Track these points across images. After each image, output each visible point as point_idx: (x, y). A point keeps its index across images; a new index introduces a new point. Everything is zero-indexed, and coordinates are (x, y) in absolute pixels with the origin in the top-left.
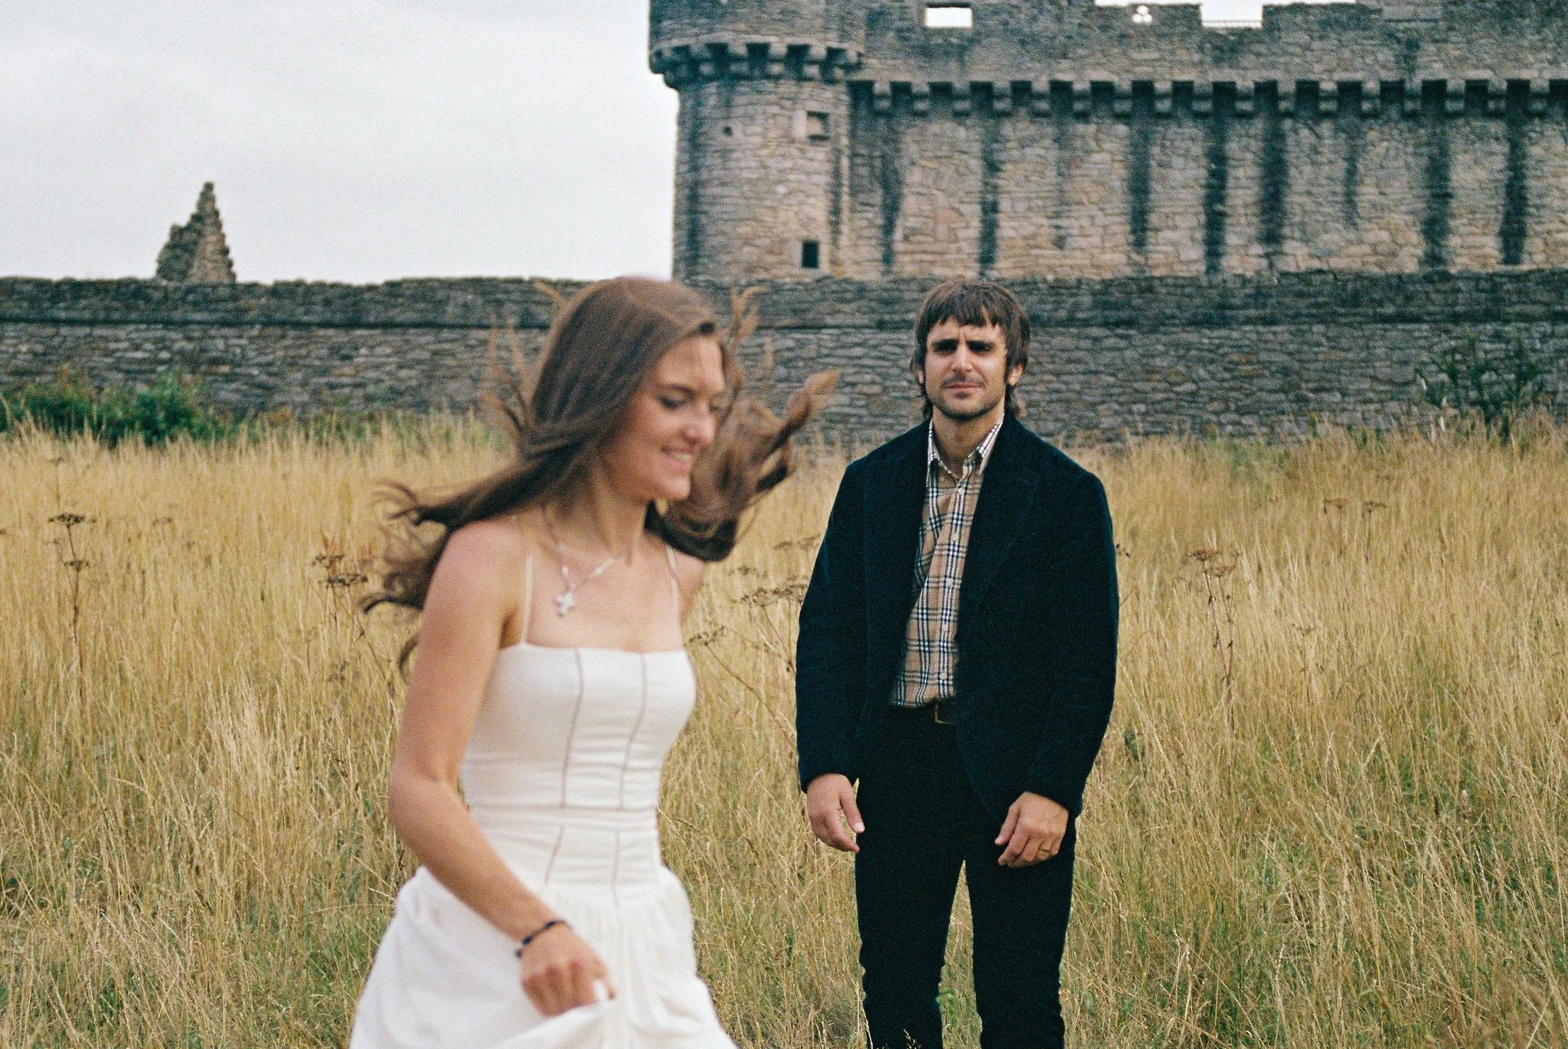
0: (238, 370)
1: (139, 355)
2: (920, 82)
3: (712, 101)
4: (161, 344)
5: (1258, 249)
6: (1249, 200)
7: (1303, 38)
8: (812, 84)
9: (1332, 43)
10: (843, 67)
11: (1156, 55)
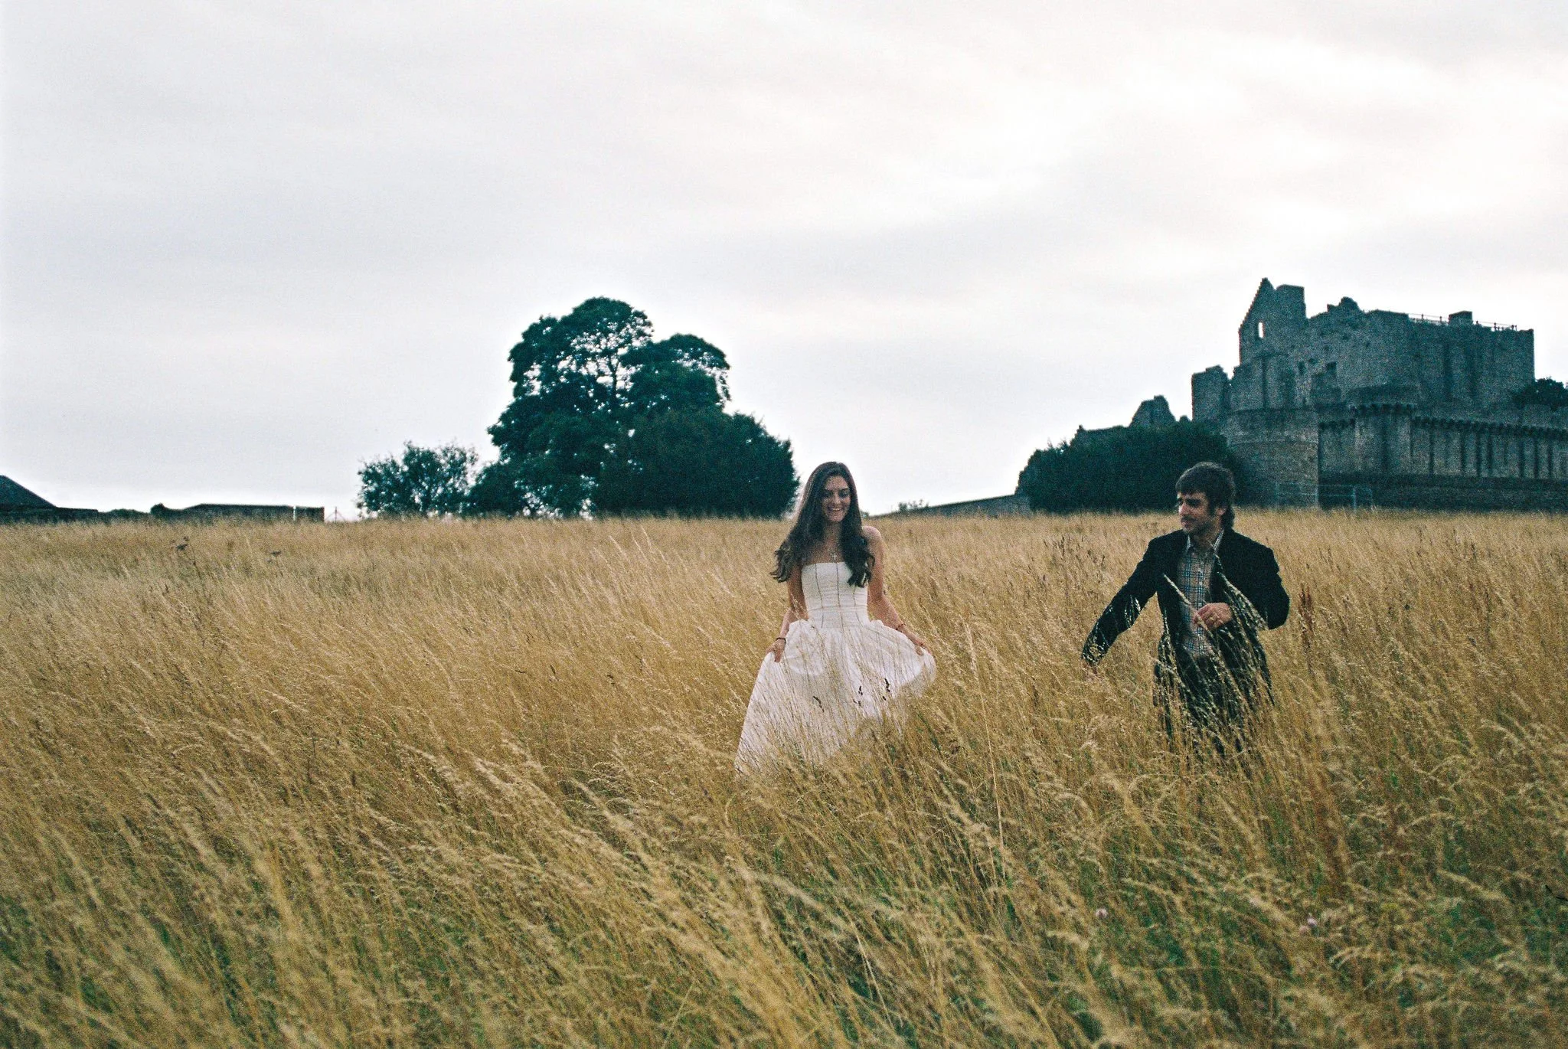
5: (1488, 470)
6: (1485, 455)
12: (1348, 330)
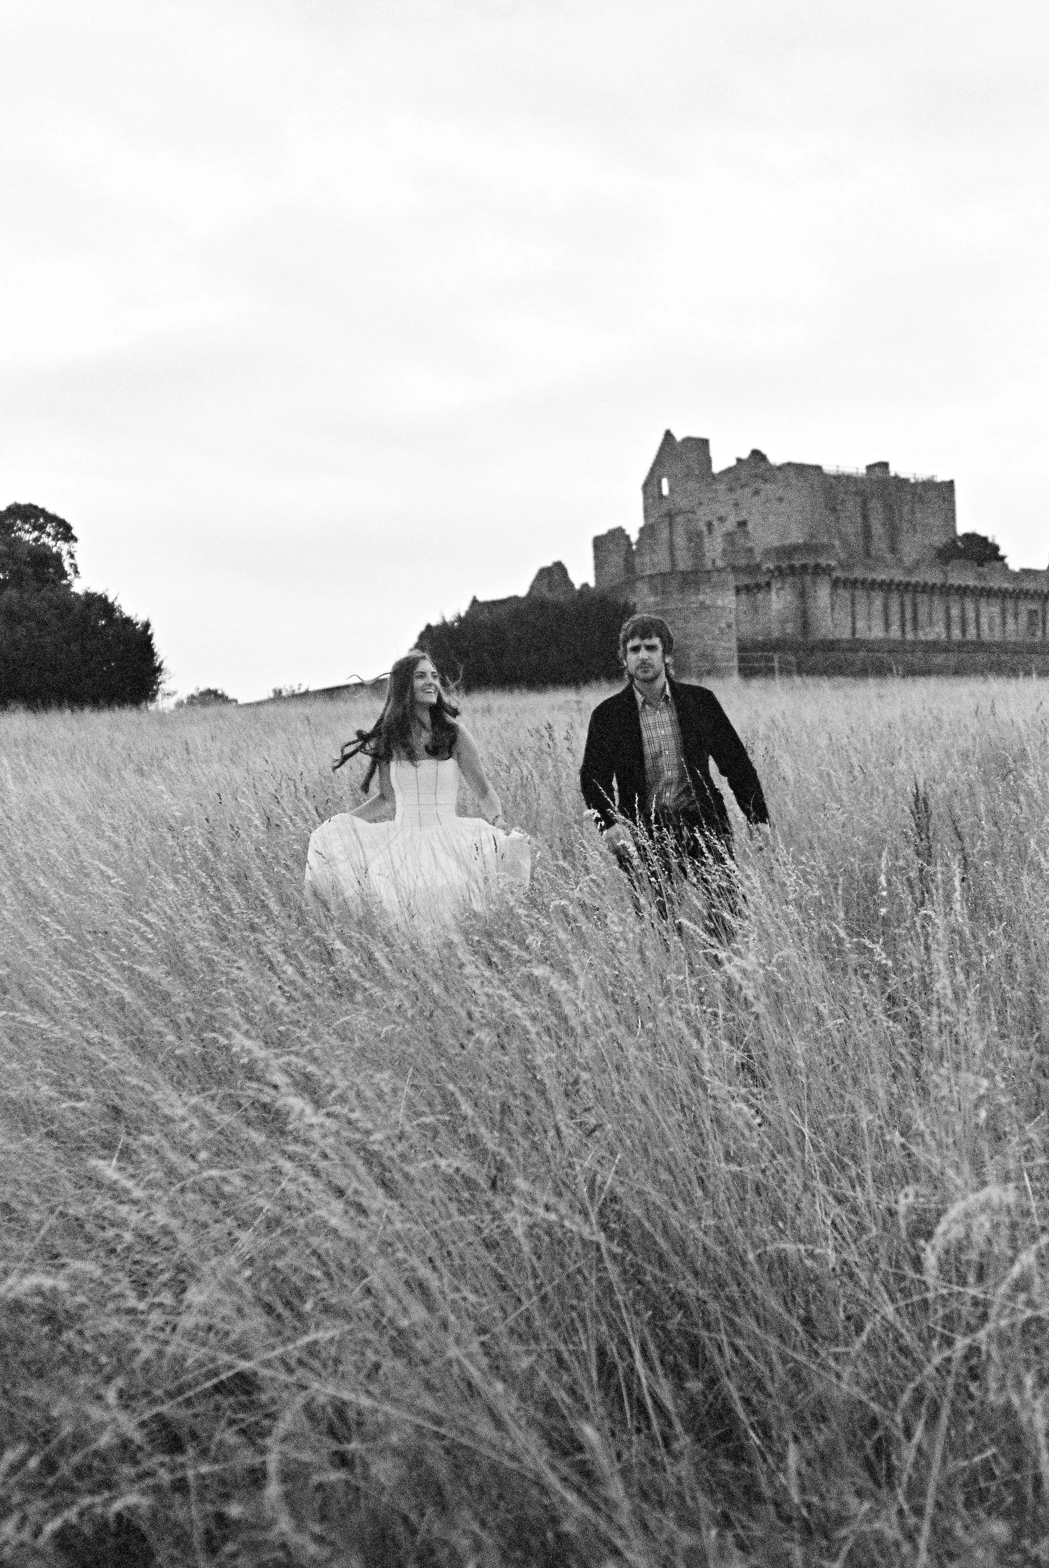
5: (913, 632)
6: (910, 617)
7: (923, 569)
12: (760, 485)
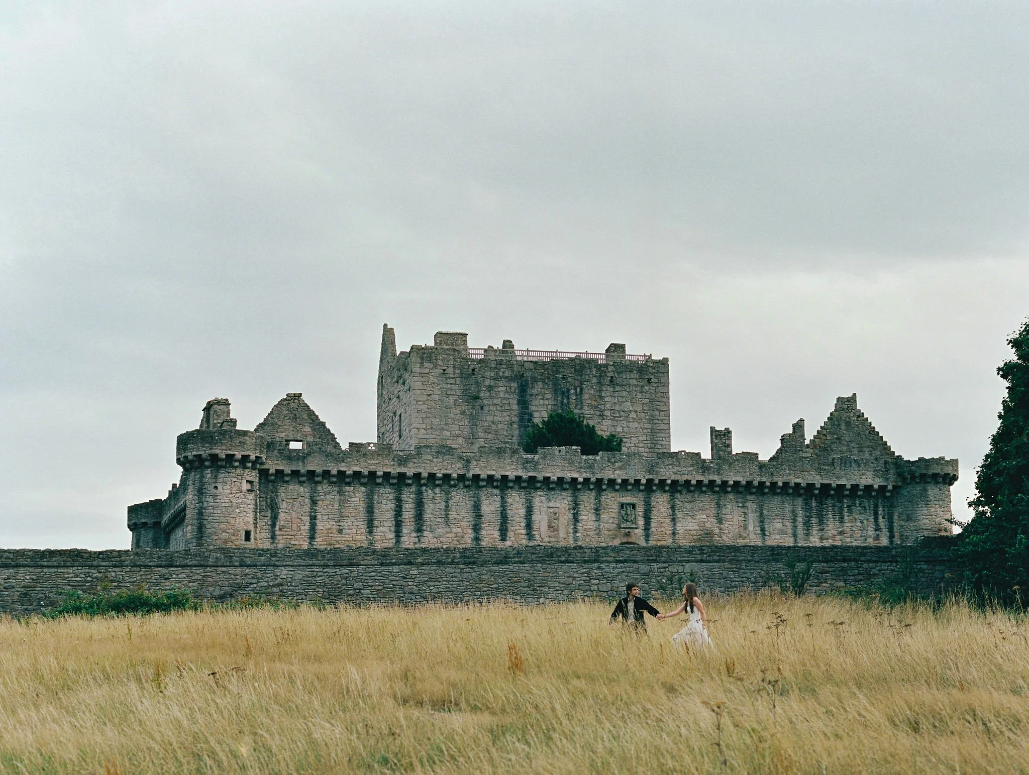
0: (120, 584)
1: (78, 579)
2: (287, 470)
3: (209, 476)
4: (88, 575)
5: (414, 534)
6: (411, 516)
7: (430, 457)
8: (248, 470)
9: (440, 460)
10: (259, 464)
11: (377, 462)
